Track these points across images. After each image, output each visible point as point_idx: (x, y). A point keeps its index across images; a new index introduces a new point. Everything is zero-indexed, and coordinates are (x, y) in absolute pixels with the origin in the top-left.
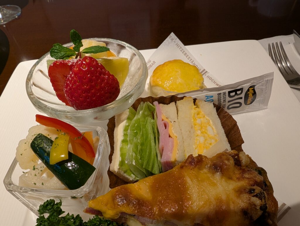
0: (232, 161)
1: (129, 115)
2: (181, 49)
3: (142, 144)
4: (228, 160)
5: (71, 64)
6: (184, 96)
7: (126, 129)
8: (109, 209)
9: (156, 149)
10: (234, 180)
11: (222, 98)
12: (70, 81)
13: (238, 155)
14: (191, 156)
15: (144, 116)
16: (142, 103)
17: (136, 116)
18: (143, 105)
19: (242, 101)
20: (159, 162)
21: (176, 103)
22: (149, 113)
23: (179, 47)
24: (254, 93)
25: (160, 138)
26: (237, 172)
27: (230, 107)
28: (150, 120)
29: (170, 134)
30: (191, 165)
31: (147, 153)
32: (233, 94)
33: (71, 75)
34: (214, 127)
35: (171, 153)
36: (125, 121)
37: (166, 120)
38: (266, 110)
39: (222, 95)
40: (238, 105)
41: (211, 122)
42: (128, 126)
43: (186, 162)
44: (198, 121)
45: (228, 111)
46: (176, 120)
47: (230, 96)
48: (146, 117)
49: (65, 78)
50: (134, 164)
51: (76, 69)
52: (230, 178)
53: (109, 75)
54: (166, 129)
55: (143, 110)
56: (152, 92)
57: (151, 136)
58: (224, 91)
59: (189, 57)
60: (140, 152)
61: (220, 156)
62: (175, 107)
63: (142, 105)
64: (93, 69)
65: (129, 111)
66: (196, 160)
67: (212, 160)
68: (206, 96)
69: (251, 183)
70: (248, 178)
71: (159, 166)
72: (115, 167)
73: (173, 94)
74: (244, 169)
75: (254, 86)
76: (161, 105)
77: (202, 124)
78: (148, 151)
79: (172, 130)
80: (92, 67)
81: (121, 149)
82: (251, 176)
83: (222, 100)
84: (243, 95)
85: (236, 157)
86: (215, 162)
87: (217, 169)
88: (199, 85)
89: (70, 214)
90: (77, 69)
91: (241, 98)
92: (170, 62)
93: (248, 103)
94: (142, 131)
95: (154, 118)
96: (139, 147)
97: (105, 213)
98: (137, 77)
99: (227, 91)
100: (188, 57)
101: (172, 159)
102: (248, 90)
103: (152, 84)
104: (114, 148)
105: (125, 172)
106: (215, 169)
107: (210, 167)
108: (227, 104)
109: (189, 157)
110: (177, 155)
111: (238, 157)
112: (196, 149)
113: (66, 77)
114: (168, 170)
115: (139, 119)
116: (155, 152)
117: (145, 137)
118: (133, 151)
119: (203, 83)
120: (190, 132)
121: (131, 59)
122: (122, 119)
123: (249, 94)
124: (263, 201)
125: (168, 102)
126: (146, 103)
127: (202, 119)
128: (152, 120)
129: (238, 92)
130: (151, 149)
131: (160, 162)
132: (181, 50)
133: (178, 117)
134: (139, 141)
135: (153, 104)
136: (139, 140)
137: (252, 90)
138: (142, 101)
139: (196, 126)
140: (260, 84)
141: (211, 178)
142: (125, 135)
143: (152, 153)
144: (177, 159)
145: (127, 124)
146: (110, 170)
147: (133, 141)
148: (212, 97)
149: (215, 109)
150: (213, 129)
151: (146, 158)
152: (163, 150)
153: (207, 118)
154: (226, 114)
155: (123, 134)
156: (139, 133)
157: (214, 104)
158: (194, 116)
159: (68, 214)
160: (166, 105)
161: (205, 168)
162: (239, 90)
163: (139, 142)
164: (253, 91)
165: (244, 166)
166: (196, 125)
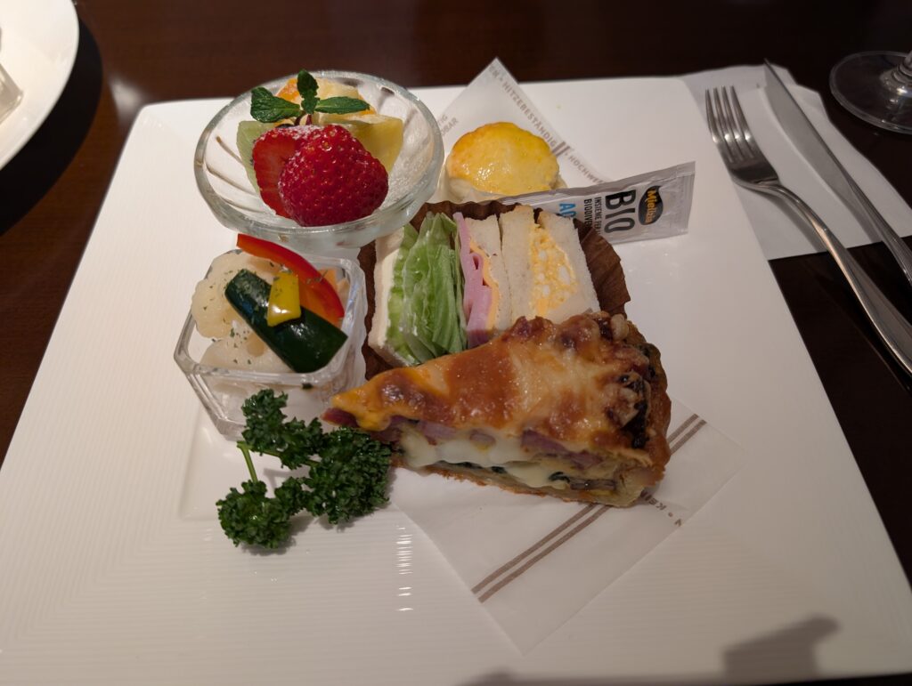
0: (596, 330)
1: (404, 240)
2: (514, 96)
3: (431, 298)
4: (589, 327)
5: (298, 137)
6: (517, 204)
7: (398, 267)
8: (370, 411)
9: (456, 309)
10: (599, 364)
11: (593, 209)
12: (296, 171)
13: (608, 320)
14: (522, 320)
15: (435, 242)
16: (429, 214)
17: (418, 241)
18: (432, 220)
19: (635, 216)
20: (462, 332)
21: (498, 217)
22: (445, 236)
23: (511, 92)
24: (659, 202)
25: (466, 287)
26: (604, 349)
27: (611, 227)
28: (445, 249)
29: (485, 280)
30: (522, 334)
31: (440, 315)
32: (615, 202)
33: (298, 159)
34: (571, 269)
35: (487, 314)
36: (397, 251)
37: (477, 251)
38: (683, 236)
39: (593, 202)
40: (628, 224)
41: (566, 258)
42: (403, 261)
43: (512, 329)
44: (541, 255)
45: (606, 236)
46: (498, 251)
47: (609, 206)
48: (438, 244)
49: (284, 162)
50: (415, 333)
51: (309, 148)
52: (591, 360)
53: (370, 159)
54: (477, 268)
55: (432, 230)
56: (450, 191)
57: (448, 283)
58: (597, 195)
59: (532, 115)
60: (426, 312)
61: (576, 321)
62: (497, 226)
63: (429, 219)
64: (342, 149)
65: (405, 231)
66: (531, 325)
67: (560, 328)
68: (561, 205)
69: (627, 366)
70: (621, 359)
71: (462, 341)
72: (379, 338)
73: (493, 198)
74: (617, 345)
75: (659, 187)
76: (469, 220)
77: (548, 261)
78: (441, 310)
79: (490, 272)
80: (342, 146)
81: (390, 305)
82: (629, 356)
83: (594, 213)
84: (636, 205)
85: (606, 323)
86: (564, 330)
87: (567, 342)
88: (549, 179)
89: (299, 420)
90: (313, 149)
91: (633, 210)
92: (489, 127)
93: (647, 221)
94: (430, 272)
95: (453, 247)
96: (426, 303)
97: (362, 418)
98: (420, 158)
99: (603, 195)
100: (529, 114)
101: (488, 327)
102: (646, 195)
103: (450, 174)
104: (376, 302)
105: (397, 349)
106: (564, 342)
107: (556, 340)
108: (604, 222)
109: (518, 321)
110: (496, 318)
111: (609, 323)
112: (533, 308)
113: (287, 161)
114: (478, 346)
115: (424, 248)
116: (455, 314)
117: (435, 285)
118: (413, 311)
119: (557, 175)
120: (524, 276)
121: (408, 121)
122: (389, 247)
123: (647, 203)
124: (641, 395)
125: (482, 214)
126: (438, 214)
127: (549, 252)
128: (451, 251)
129: (626, 199)
130: (446, 307)
131: (464, 331)
132: (514, 99)
133: (501, 245)
134: (424, 291)
135: (452, 218)
136: (424, 288)
137: (655, 195)
138: (430, 210)
139: (536, 265)
140: (669, 184)
141: (556, 359)
142: (397, 278)
143: (450, 315)
144: (498, 327)
145: (401, 257)
146: (369, 344)
147: (413, 290)
148: (574, 206)
149: (576, 232)
150: (568, 271)
151: (438, 323)
152: (470, 310)
153: (560, 249)
154: (601, 242)
155: (393, 277)
156: (424, 275)
157: (575, 221)
158: (534, 245)
159: (295, 419)
160: (478, 221)
161: (547, 340)
162: (627, 194)
163: (424, 295)
164: (655, 197)
165: (618, 340)
166: (536, 263)
